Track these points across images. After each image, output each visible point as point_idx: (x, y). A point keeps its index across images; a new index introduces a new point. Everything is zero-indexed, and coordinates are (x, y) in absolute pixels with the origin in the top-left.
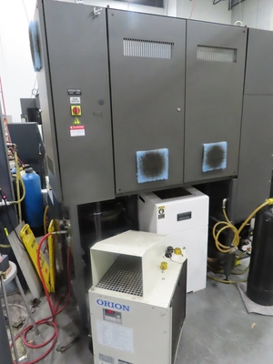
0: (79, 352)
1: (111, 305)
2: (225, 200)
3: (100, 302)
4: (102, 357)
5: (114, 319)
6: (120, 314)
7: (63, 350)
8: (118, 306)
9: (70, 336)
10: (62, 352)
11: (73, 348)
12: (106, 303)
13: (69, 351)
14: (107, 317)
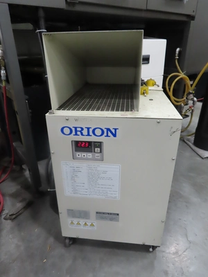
0: (35, 217)
1: (85, 132)
2: (178, 50)
3: (67, 131)
4: (72, 213)
5: (90, 155)
6: (99, 145)
7: (13, 217)
8: (98, 132)
9: (21, 202)
10: (13, 220)
11: (27, 213)
12: (77, 131)
13: (21, 217)
14: (80, 155)
